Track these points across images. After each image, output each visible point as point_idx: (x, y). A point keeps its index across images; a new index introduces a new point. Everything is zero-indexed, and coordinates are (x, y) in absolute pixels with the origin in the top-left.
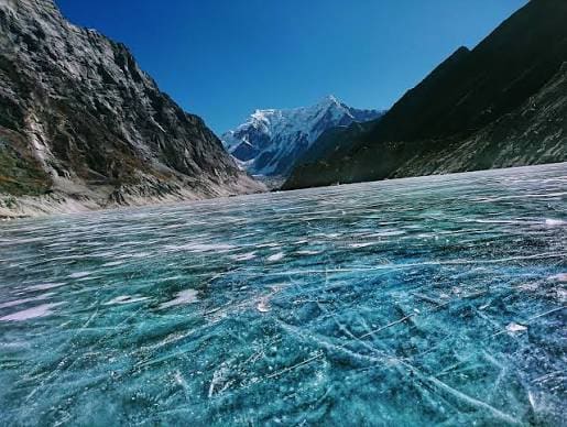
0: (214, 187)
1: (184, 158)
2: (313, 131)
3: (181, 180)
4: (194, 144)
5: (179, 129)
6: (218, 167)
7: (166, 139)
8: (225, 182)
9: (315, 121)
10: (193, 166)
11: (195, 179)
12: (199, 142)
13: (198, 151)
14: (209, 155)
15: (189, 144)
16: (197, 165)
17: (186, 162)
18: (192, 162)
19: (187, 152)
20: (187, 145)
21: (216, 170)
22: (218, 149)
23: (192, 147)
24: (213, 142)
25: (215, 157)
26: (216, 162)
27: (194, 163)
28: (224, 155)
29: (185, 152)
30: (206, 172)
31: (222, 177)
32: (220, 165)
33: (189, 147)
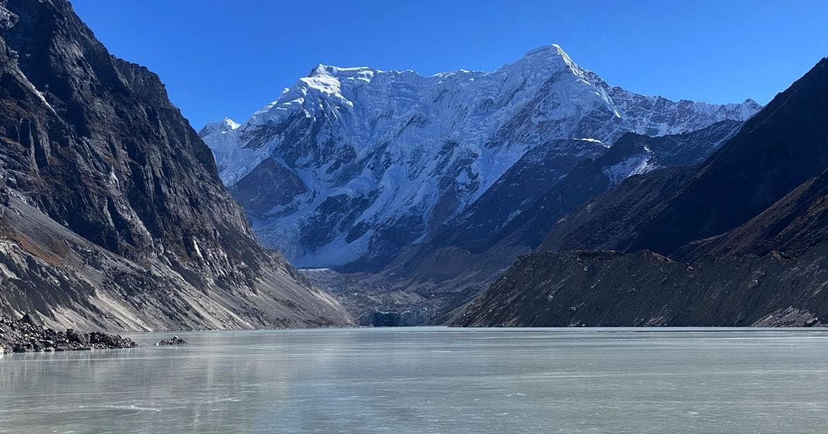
0: (190, 296)
1: (104, 195)
2: (493, 144)
3: (97, 266)
4: (138, 157)
5: (98, 104)
6: (203, 234)
7: (56, 135)
8: (220, 282)
9: (502, 116)
10: (129, 223)
11: (134, 265)
12: (154, 151)
13: (147, 179)
14: (178, 193)
15: (123, 153)
16: (140, 222)
17: (112, 209)
18: (128, 211)
19: (116, 179)
20: (116, 157)
21: (195, 242)
22: (202, 178)
23: (131, 164)
24: (189, 152)
25: (197, 200)
26: (197, 218)
27: (134, 214)
28: (220, 196)
29: (108, 179)
30: (167, 245)
31: (211, 264)
32: (208, 228)
33: (121, 162)
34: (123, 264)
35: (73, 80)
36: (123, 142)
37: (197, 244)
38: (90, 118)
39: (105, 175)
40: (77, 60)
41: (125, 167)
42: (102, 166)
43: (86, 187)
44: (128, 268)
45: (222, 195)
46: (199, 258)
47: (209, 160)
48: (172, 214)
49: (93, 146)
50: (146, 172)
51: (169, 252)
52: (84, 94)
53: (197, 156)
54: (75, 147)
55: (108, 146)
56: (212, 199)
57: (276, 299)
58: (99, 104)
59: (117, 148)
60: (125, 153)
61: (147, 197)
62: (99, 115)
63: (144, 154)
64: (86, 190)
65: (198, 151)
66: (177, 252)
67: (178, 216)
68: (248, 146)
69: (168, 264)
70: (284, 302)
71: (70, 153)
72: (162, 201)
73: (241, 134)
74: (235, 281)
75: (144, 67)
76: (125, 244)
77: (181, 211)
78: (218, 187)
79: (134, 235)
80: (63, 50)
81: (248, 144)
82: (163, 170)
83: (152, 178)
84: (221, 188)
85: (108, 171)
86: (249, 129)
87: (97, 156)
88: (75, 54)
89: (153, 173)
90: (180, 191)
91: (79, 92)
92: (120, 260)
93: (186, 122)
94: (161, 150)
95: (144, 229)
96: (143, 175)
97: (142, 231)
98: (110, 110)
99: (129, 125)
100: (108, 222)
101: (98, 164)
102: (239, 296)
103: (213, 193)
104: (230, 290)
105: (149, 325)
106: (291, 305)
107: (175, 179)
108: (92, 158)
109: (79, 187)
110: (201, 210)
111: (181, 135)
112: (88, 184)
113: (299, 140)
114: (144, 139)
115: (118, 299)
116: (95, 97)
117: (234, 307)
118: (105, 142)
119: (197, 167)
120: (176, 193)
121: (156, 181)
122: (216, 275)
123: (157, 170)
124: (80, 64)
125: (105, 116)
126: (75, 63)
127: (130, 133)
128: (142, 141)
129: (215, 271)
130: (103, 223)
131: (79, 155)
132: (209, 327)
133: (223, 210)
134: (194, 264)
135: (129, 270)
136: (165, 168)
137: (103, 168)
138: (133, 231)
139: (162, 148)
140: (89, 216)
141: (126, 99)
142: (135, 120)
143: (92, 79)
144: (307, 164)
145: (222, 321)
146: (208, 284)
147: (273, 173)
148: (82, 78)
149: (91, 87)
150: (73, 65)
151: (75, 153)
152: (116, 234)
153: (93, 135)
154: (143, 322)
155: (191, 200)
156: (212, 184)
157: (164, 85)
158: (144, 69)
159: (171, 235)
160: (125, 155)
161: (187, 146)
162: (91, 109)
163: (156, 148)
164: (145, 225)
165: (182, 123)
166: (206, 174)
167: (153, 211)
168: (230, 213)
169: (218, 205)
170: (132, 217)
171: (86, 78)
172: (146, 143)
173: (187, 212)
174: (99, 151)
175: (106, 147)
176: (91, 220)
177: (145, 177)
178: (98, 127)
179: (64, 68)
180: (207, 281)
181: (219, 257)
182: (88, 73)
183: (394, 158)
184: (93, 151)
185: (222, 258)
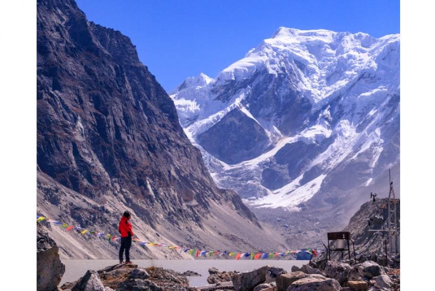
1: (70, 141)
3: (55, 201)
4: (102, 108)
6: (156, 175)
8: (169, 217)
10: (89, 165)
11: (90, 201)
12: (116, 103)
13: (109, 127)
14: (136, 139)
15: (89, 104)
16: (100, 164)
17: (76, 153)
18: (90, 155)
19: (82, 127)
20: (83, 108)
21: (148, 182)
22: (164, 126)
23: (96, 114)
24: (154, 104)
25: (154, 145)
26: (152, 160)
27: (95, 157)
28: (179, 142)
29: (74, 127)
30: (123, 184)
31: (162, 202)
32: (162, 170)
33: (86, 112)
34: (79, 200)
35: (51, 43)
36: (90, 95)
37: (150, 184)
38: (63, 75)
39: (72, 123)
40: (55, 26)
41: (90, 117)
42: (70, 116)
43: (55, 133)
44: (84, 203)
45: (181, 141)
46: (150, 197)
47: (171, 111)
48: (129, 157)
49: (63, 98)
50: (108, 121)
51: (124, 190)
52: (59, 55)
53: (161, 107)
54: (48, 100)
55: (76, 98)
56: (171, 145)
57: (220, 234)
58: (71, 63)
59: (84, 100)
60: (91, 104)
61: (108, 143)
62: (70, 73)
63: (108, 106)
64: (55, 136)
65: (162, 102)
66: (132, 190)
67: (135, 160)
68: (218, 98)
69: (122, 201)
70: (227, 236)
71: (43, 104)
72: (121, 146)
73: (213, 88)
74: (183, 217)
75: (118, 31)
76: (85, 183)
77: (137, 155)
78: (178, 134)
79: (94, 175)
80: (44, 19)
81: (218, 97)
82: (124, 119)
83: (114, 126)
84: (180, 135)
85: (76, 120)
86: (220, 83)
87: (66, 108)
88: (54, 22)
89: (115, 122)
90: (138, 137)
91: (55, 53)
92: (78, 197)
93: (153, 77)
94: (122, 102)
95: (103, 170)
96: (106, 124)
97: (101, 172)
98: (80, 69)
99: (96, 81)
100: (72, 163)
101: (66, 114)
102: (186, 230)
103: (173, 140)
104: (177, 224)
105: (95, 254)
106: (233, 239)
107: (134, 127)
108: (61, 109)
109: (49, 134)
110: (157, 154)
111: (147, 89)
112: (56, 131)
113: (262, 93)
114: (107, 93)
115: (70, 230)
116: (68, 57)
117: (179, 240)
118: (74, 96)
119: (159, 117)
120: (134, 139)
121: (117, 129)
122: (166, 211)
123: (117, 119)
124: (58, 29)
125: (75, 74)
126: (53, 29)
127: (95, 87)
128: (106, 94)
129: (166, 208)
130: (67, 165)
131: (50, 106)
132: (151, 257)
133: (181, 154)
134: (147, 202)
135: (85, 206)
136: (126, 118)
137: (71, 117)
138: (93, 171)
139: (125, 100)
140: (56, 158)
141: (95, 59)
142: (102, 76)
143: (67, 43)
144: (269, 114)
145: (164, 252)
146: (157, 219)
147: (239, 122)
148: (59, 42)
149: (66, 48)
150: (52, 30)
151: (47, 105)
152: (78, 174)
153: (64, 89)
154: (89, 251)
155: (149, 145)
156: (172, 131)
157: (135, 46)
158: (118, 33)
159: (127, 177)
160: (90, 106)
161: (152, 98)
162: (64, 68)
163: (118, 100)
164: (105, 167)
165: (149, 79)
166: (168, 123)
167: (112, 154)
168: (187, 157)
169: (177, 149)
170: (92, 160)
171: (62, 42)
172: (110, 97)
173: (143, 156)
174: (68, 103)
175: (75, 100)
176: (57, 162)
177: (107, 126)
178: (69, 82)
179: (44, 33)
180: (157, 216)
181: (170, 195)
182: (64, 38)
183: (346, 110)
184: (63, 103)
185: (172, 197)
